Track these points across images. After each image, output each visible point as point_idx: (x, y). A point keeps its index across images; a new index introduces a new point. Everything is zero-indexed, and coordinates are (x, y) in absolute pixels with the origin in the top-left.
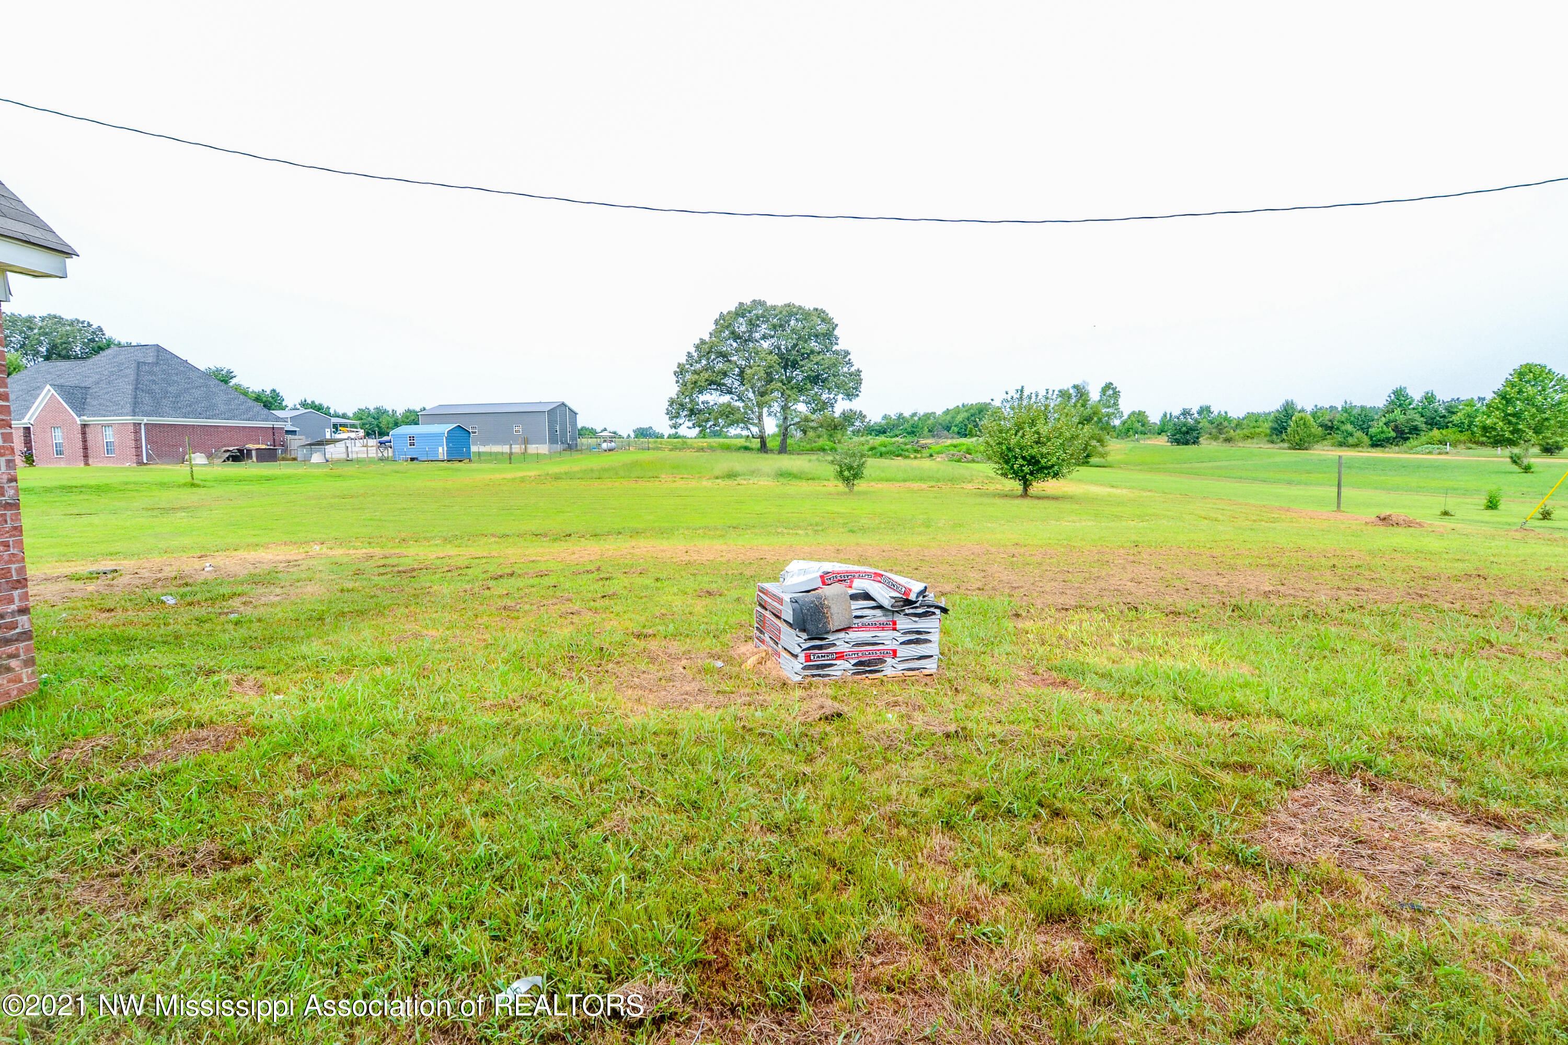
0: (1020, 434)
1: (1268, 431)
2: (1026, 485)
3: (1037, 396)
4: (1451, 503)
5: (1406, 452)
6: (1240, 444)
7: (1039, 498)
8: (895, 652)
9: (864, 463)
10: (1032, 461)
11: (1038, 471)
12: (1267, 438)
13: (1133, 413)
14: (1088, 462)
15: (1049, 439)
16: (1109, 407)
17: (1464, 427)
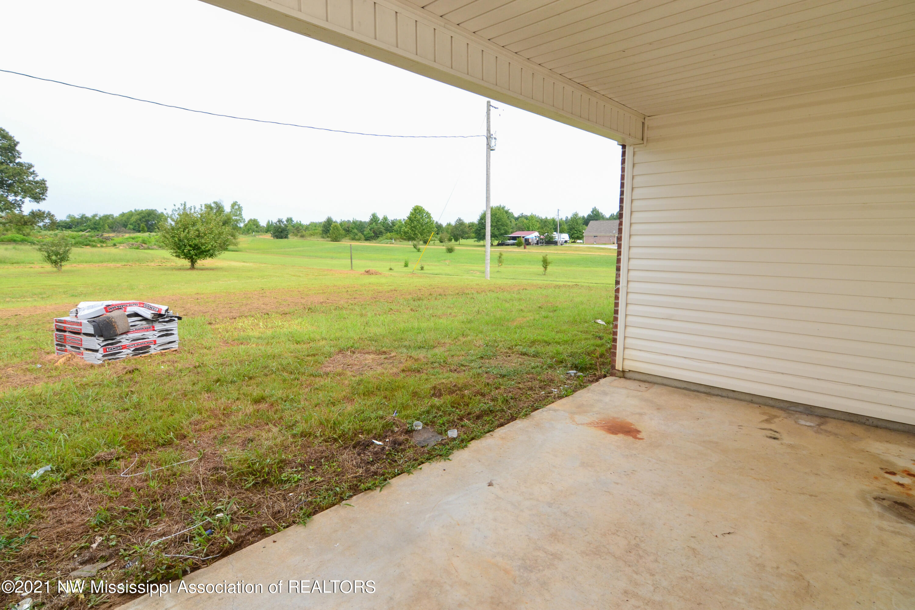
0: (187, 231)
1: (321, 232)
2: (193, 262)
3: (195, 208)
4: (393, 265)
5: (378, 243)
6: (308, 239)
7: (202, 269)
8: (155, 341)
9: (69, 250)
10: (196, 247)
11: (200, 254)
12: (321, 236)
13: (251, 220)
14: (227, 249)
15: (205, 235)
16: (236, 216)
17: (398, 232)
